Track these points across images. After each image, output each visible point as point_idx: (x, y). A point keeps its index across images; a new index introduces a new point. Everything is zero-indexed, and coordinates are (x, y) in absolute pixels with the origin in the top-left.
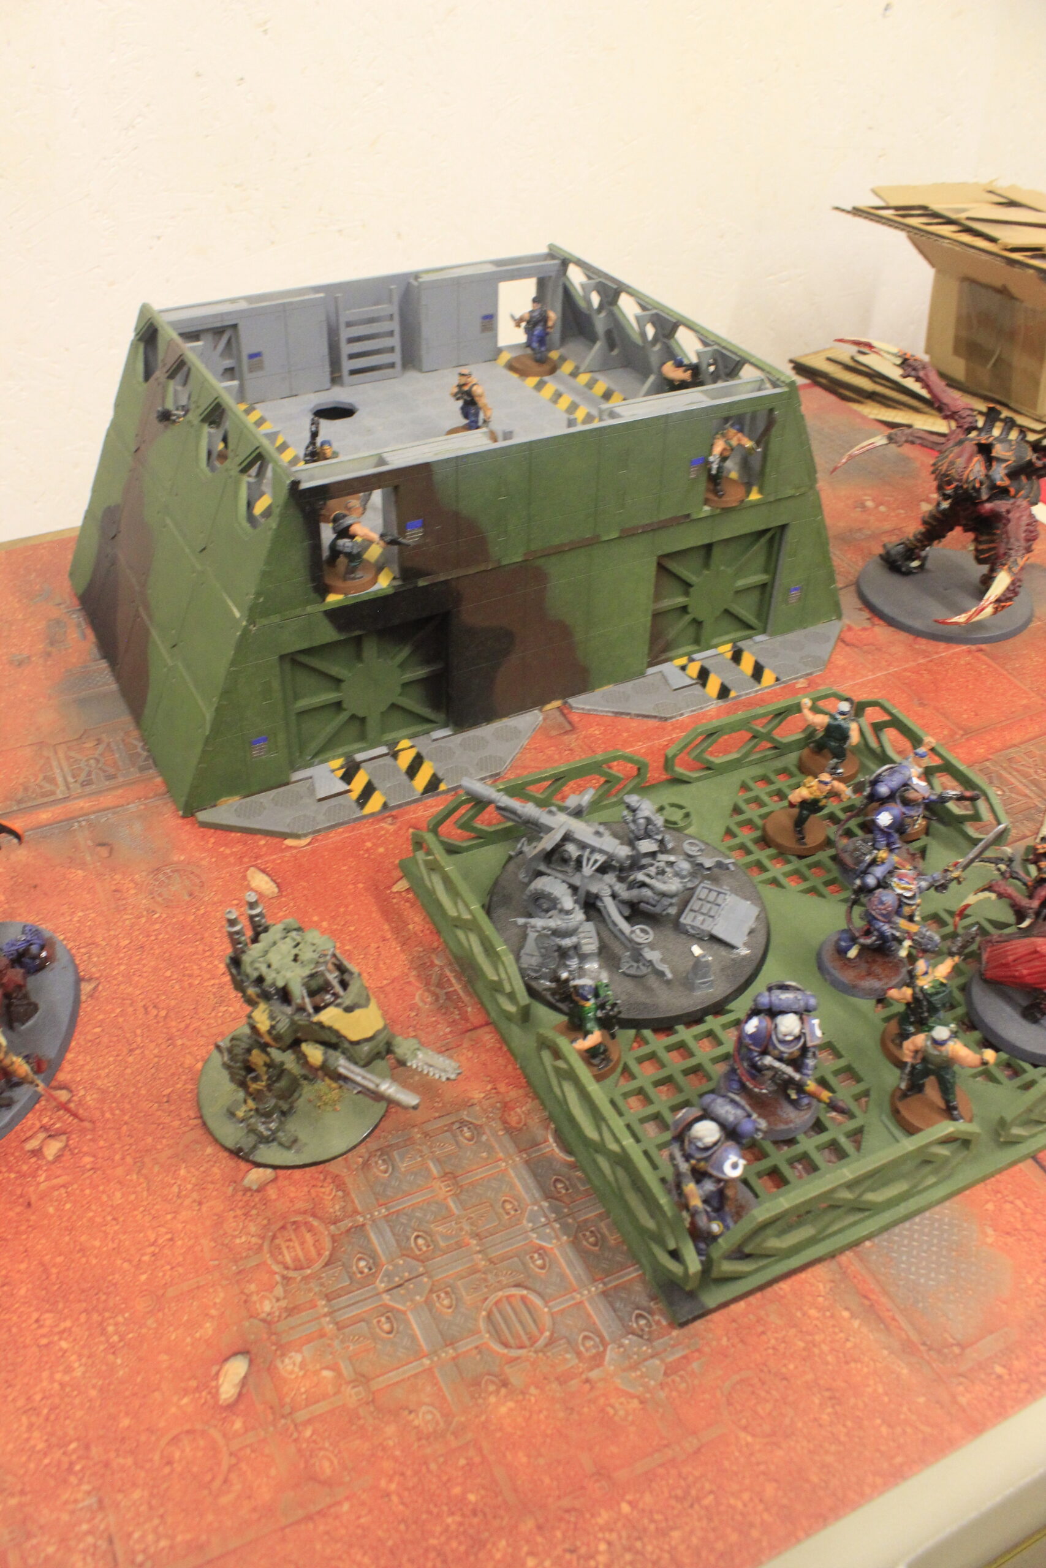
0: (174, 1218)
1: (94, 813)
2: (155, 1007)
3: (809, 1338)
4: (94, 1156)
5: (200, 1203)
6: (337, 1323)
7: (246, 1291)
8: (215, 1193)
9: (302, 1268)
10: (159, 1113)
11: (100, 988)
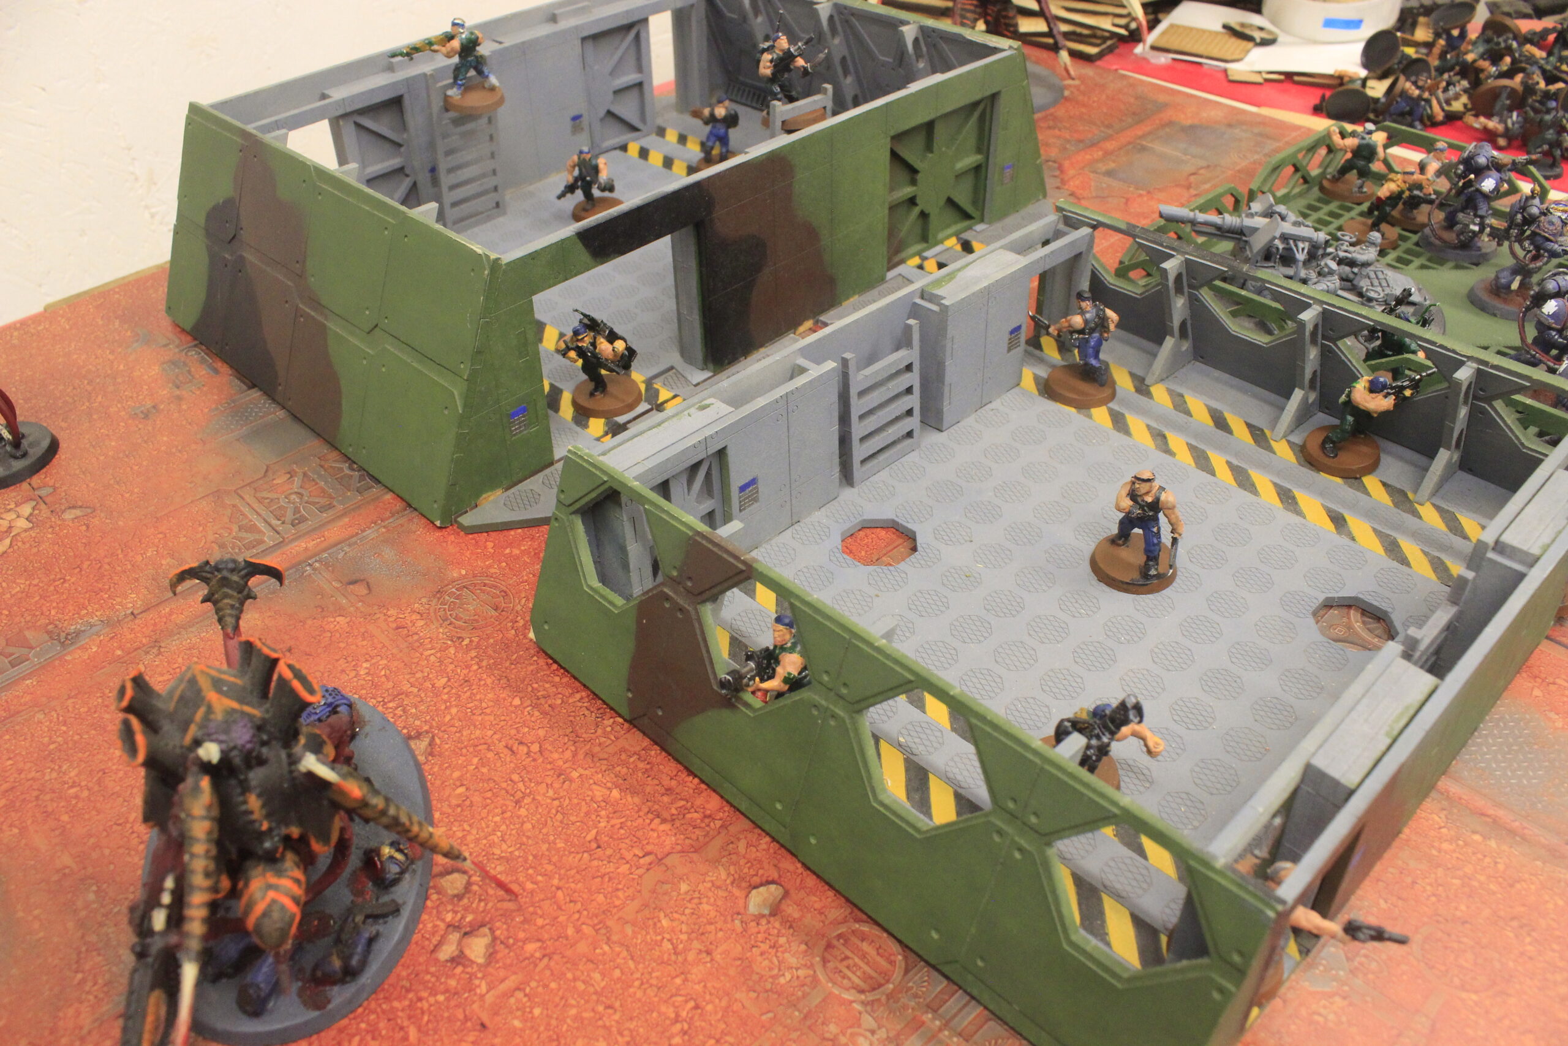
0: (686, 980)
1: (324, 550)
2: (521, 743)
3: (1460, 873)
4: (539, 940)
5: (708, 953)
6: (960, 1035)
7: (827, 1035)
8: (720, 934)
9: (880, 986)
10: (595, 863)
11: (438, 741)
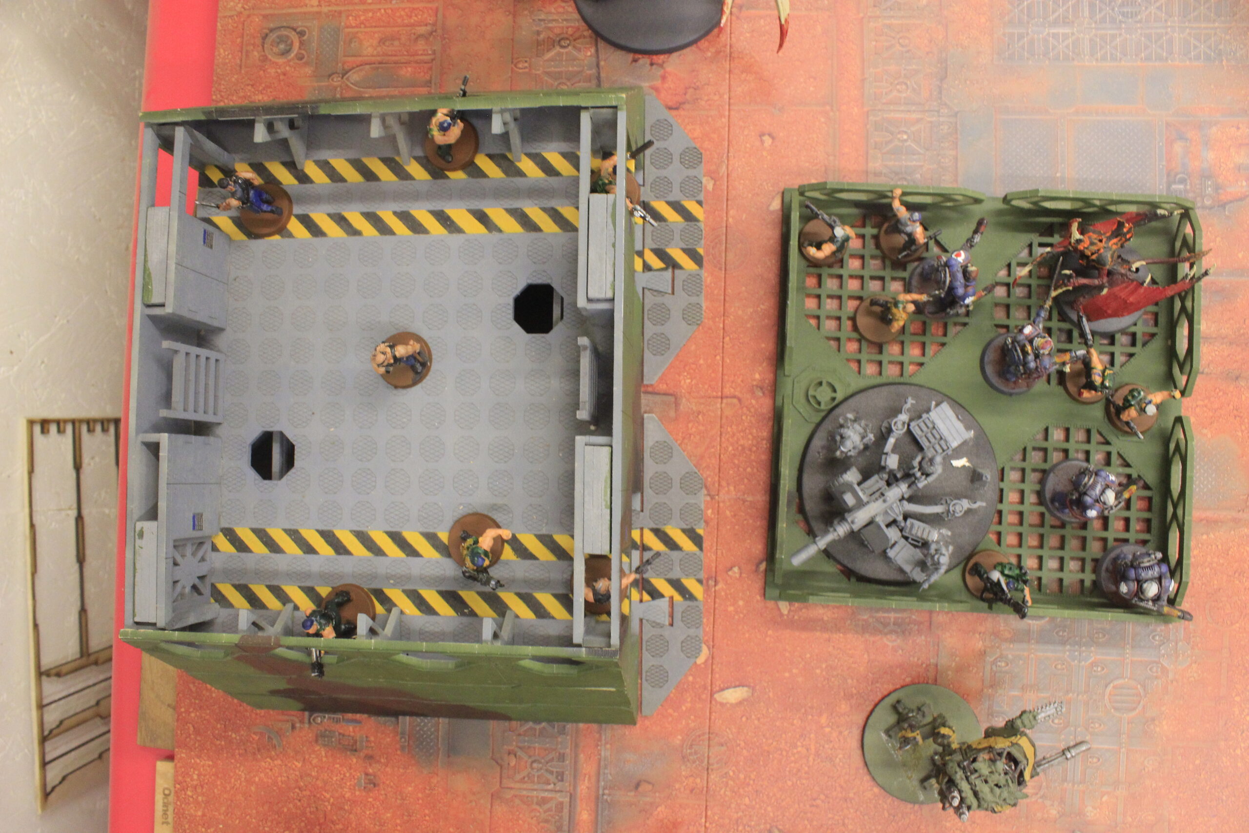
1: (598, 781)
2: (815, 800)
10: (900, 824)
11: (781, 827)
